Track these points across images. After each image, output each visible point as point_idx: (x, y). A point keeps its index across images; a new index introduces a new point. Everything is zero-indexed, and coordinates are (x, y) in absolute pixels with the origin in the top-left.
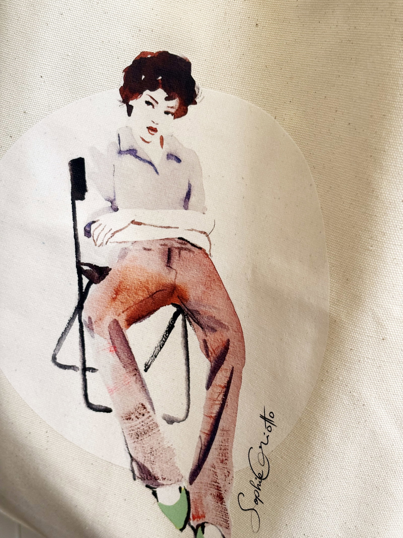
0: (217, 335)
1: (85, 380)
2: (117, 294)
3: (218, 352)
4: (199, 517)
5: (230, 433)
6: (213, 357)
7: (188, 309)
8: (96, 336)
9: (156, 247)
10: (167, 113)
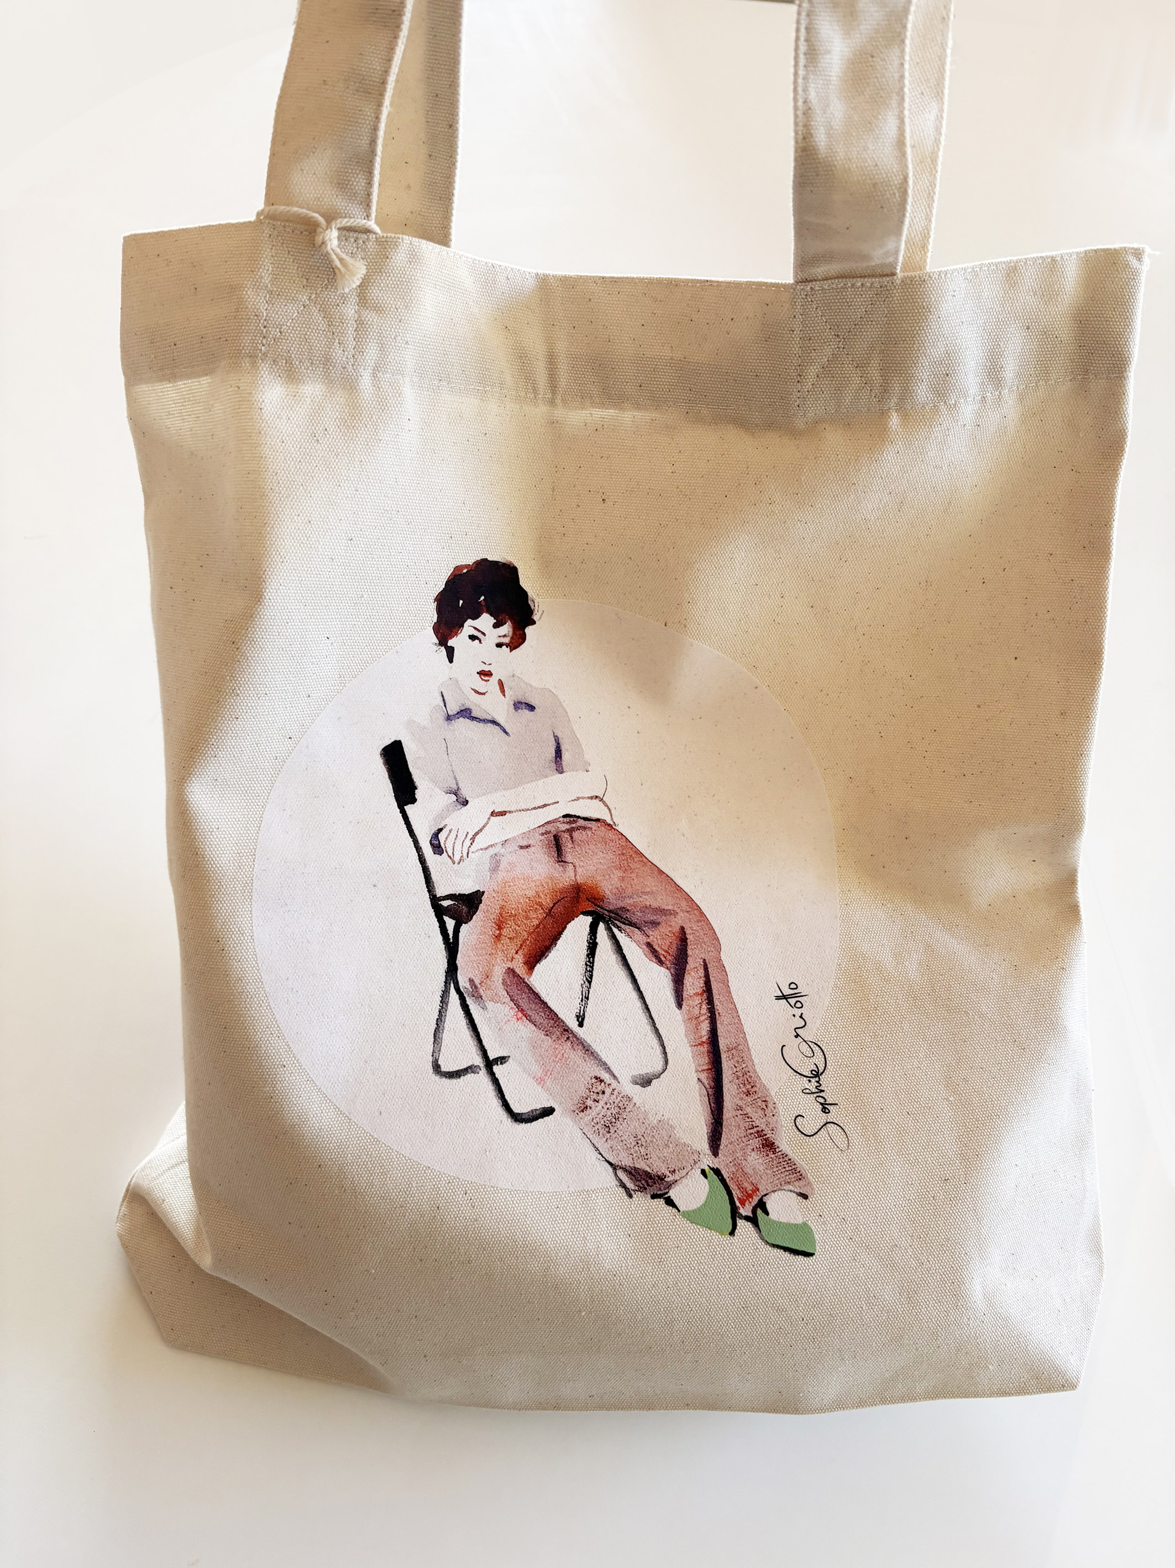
0: (663, 929)
1: (496, 1082)
2: (500, 928)
3: (673, 950)
4: (750, 1196)
5: (741, 1048)
6: (670, 961)
7: (608, 911)
8: (490, 1005)
9: (536, 840)
10: (499, 645)
